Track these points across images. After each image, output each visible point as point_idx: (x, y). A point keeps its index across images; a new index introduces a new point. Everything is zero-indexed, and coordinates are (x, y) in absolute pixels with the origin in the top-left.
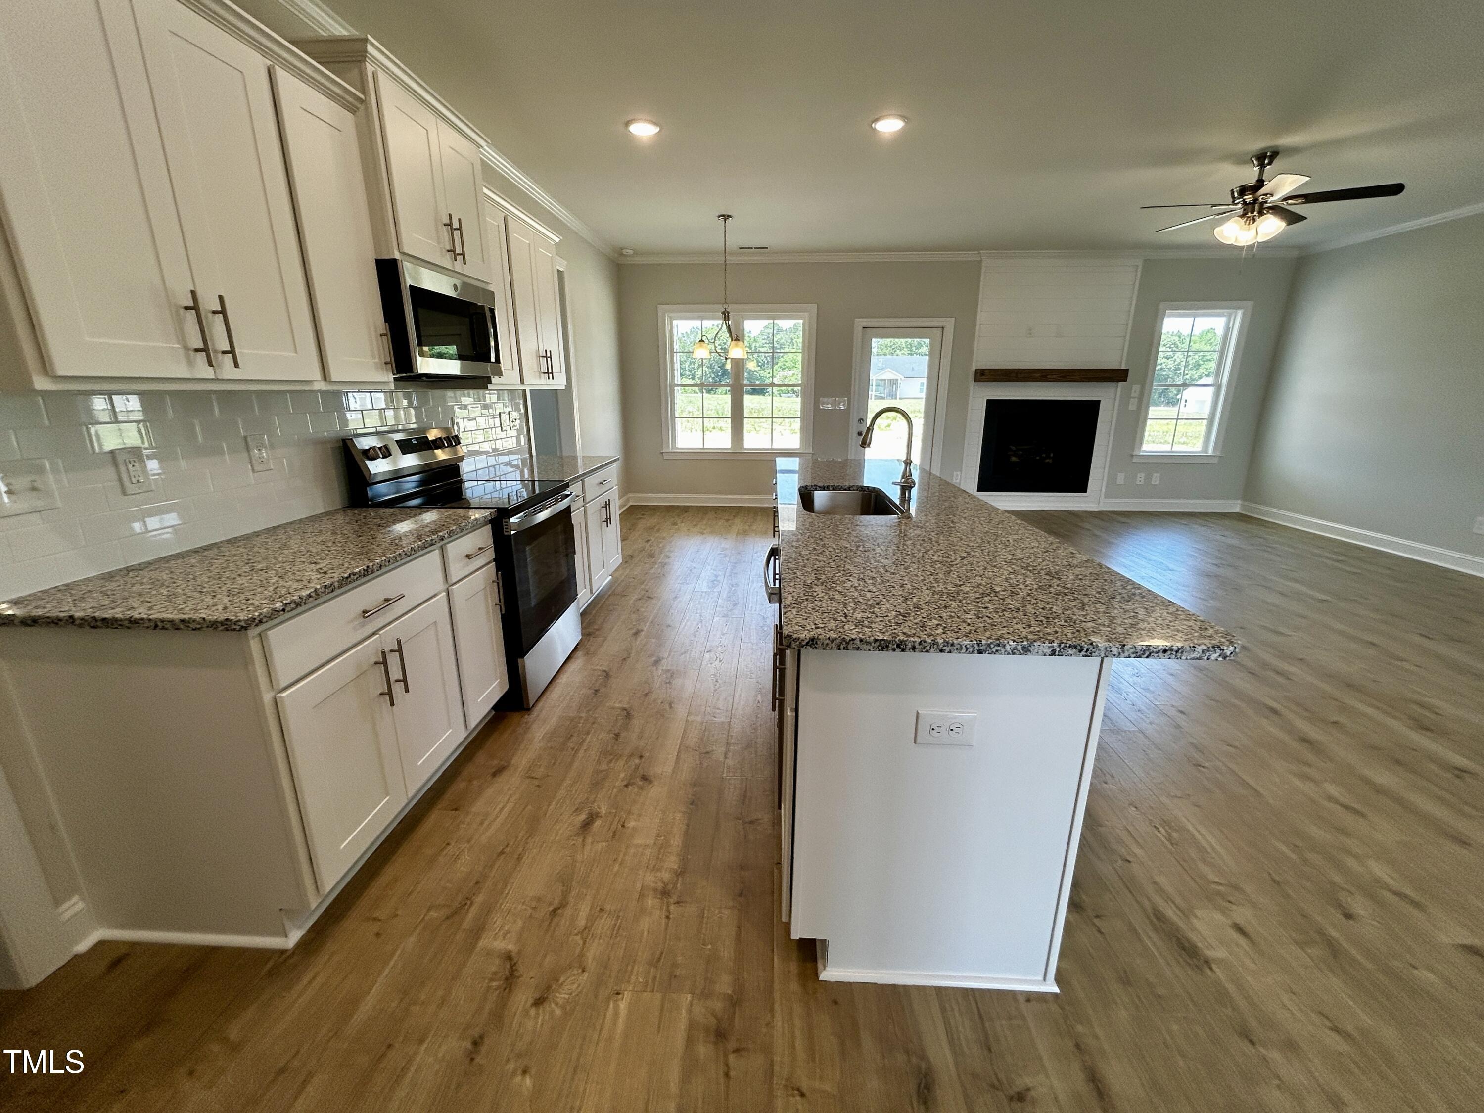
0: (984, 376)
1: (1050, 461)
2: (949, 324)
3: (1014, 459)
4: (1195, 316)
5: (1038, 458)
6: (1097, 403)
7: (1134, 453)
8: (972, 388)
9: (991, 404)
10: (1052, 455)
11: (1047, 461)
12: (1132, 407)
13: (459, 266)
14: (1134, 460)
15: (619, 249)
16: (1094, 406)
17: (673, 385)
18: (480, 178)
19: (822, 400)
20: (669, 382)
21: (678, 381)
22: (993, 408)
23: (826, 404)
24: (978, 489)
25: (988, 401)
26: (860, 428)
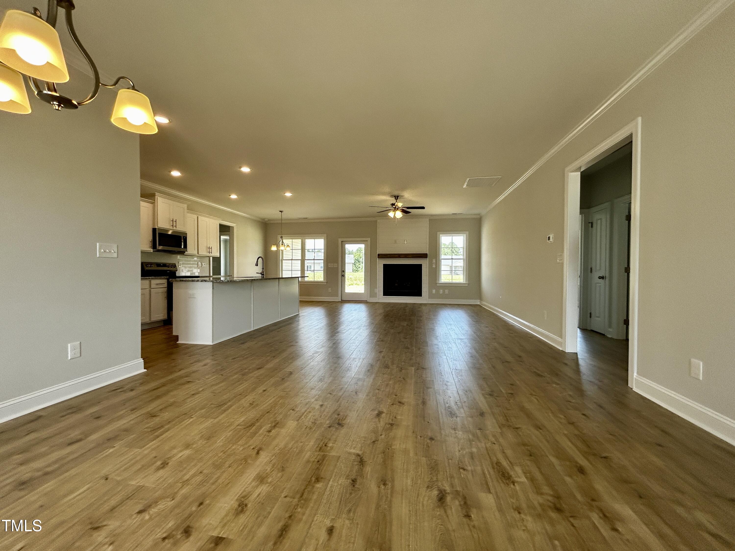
0: (381, 256)
2: (369, 239)
3: (396, 285)
4: (452, 236)
5: (404, 284)
7: (437, 282)
8: (378, 260)
11: (407, 285)
12: (434, 266)
13: (175, 228)
14: (438, 285)
15: (264, 219)
16: (420, 266)
17: (282, 260)
18: (186, 210)
19: (329, 264)
20: (281, 259)
21: (284, 259)
22: (386, 267)
23: (330, 265)
24: (383, 295)
25: (384, 264)
26: (343, 273)
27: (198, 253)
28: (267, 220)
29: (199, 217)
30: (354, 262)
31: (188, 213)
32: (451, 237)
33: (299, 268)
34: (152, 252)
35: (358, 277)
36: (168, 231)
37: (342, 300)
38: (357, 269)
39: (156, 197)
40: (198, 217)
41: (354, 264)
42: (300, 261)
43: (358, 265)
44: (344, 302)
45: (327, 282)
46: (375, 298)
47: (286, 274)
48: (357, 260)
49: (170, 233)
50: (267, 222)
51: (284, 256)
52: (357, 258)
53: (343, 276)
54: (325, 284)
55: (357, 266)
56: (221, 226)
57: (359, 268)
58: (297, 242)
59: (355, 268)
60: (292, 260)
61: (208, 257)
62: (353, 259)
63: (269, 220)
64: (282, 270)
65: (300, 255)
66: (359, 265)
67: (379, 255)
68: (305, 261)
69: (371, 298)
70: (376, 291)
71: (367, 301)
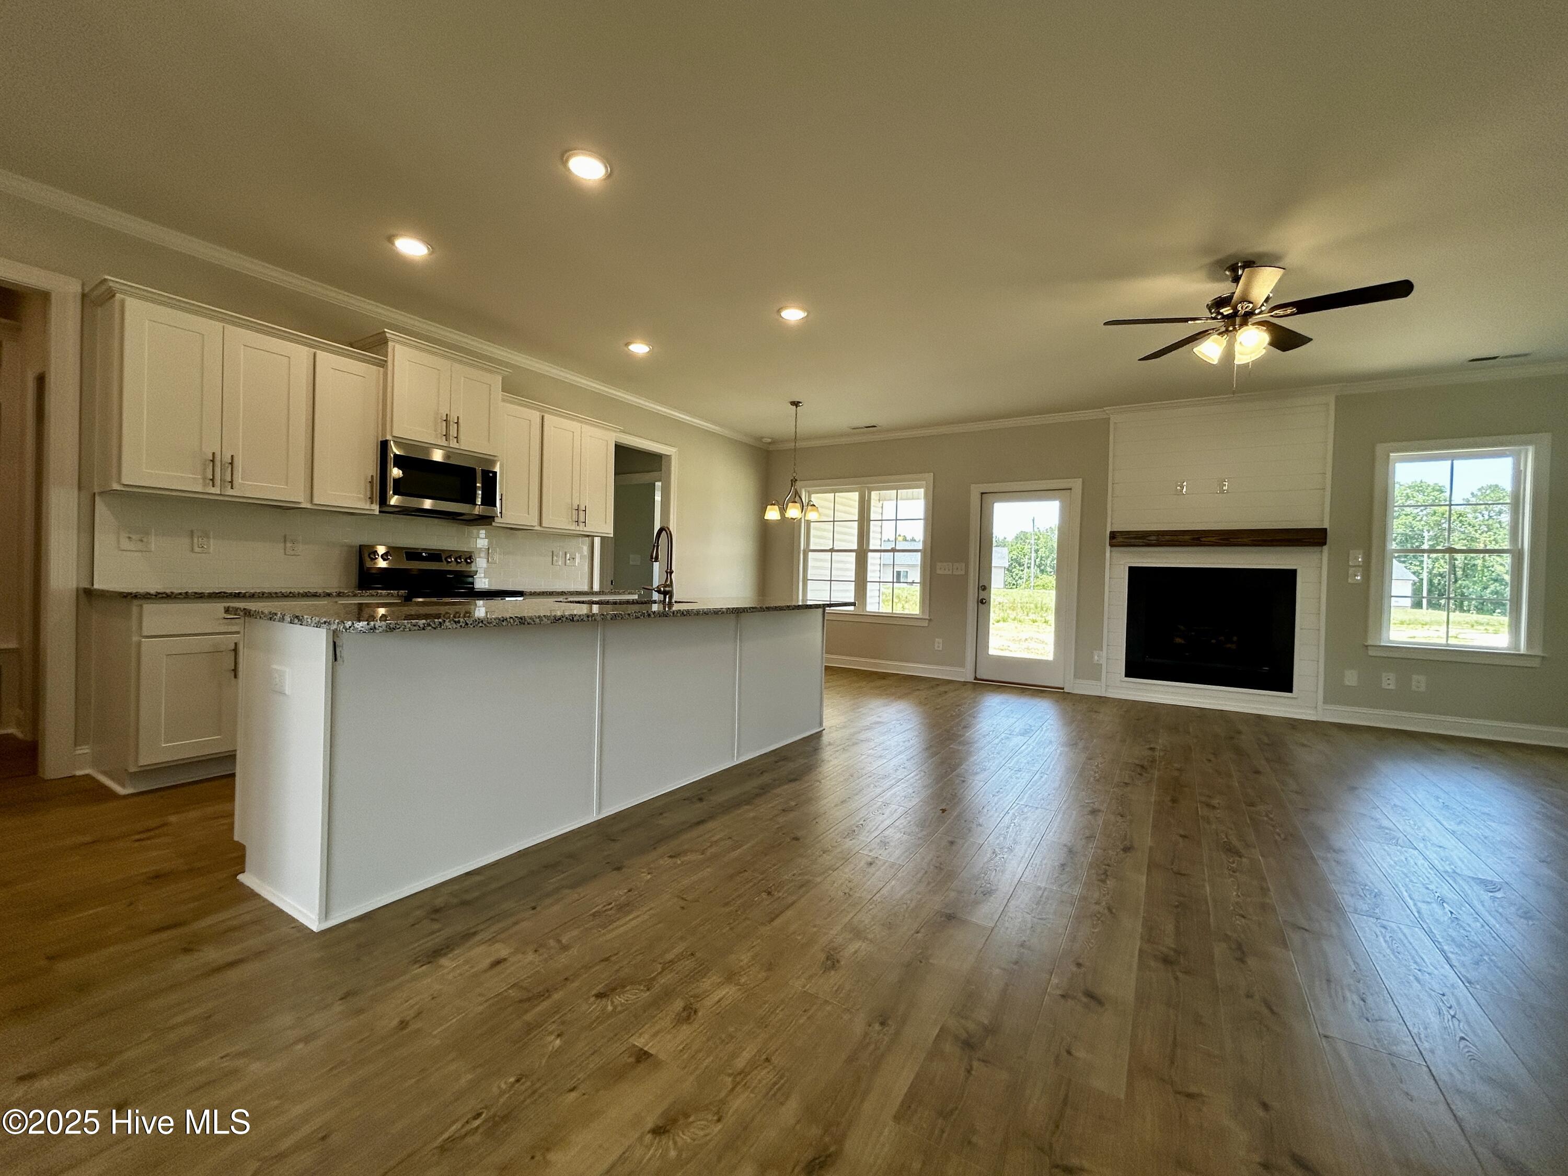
0: (1120, 539)
1: (1233, 646)
2: (1077, 484)
3: (1178, 640)
4: (1453, 458)
5: (1213, 641)
6: (1292, 574)
7: (1370, 642)
8: (1108, 554)
9: (1134, 571)
10: (1235, 639)
11: (1229, 646)
12: (1357, 580)
13: (453, 444)
14: (1371, 653)
15: (760, 439)
16: (1290, 576)
17: (807, 551)
18: (498, 393)
19: (939, 565)
20: (802, 548)
21: (812, 547)
22: (1135, 574)
23: (943, 569)
24: (1126, 676)
25: (1132, 568)
26: (983, 595)
27: (541, 524)
28: (770, 440)
29: (547, 416)
30: (1007, 566)
31: (503, 400)
32: (1449, 462)
33: (852, 575)
34: (377, 513)
35: (1018, 600)
36: (427, 448)
37: (976, 678)
38: (1014, 582)
39: (390, 343)
40: (543, 417)
41: (1008, 570)
42: (854, 554)
43: (1017, 572)
44: (982, 684)
45: (930, 620)
46: (1094, 682)
47: (816, 594)
48: (1016, 560)
49: (438, 456)
50: (771, 448)
51: (812, 540)
52: (1015, 557)
53: (983, 602)
54: (926, 624)
55: (1014, 574)
56: (622, 452)
57: (1020, 578)
58: (849, 501)
59: (1010, 580)
60: (832, 550)
61: (588, 536)
62: (1007, 558)
63: (774, 442)
64: (805, 580)
65: (855, 539)
66: (1021, 573)
67: (1113, 535)
68: (870, 554)
69: (1078, 681)
70: (1100, 657)
71: (1063, 689)
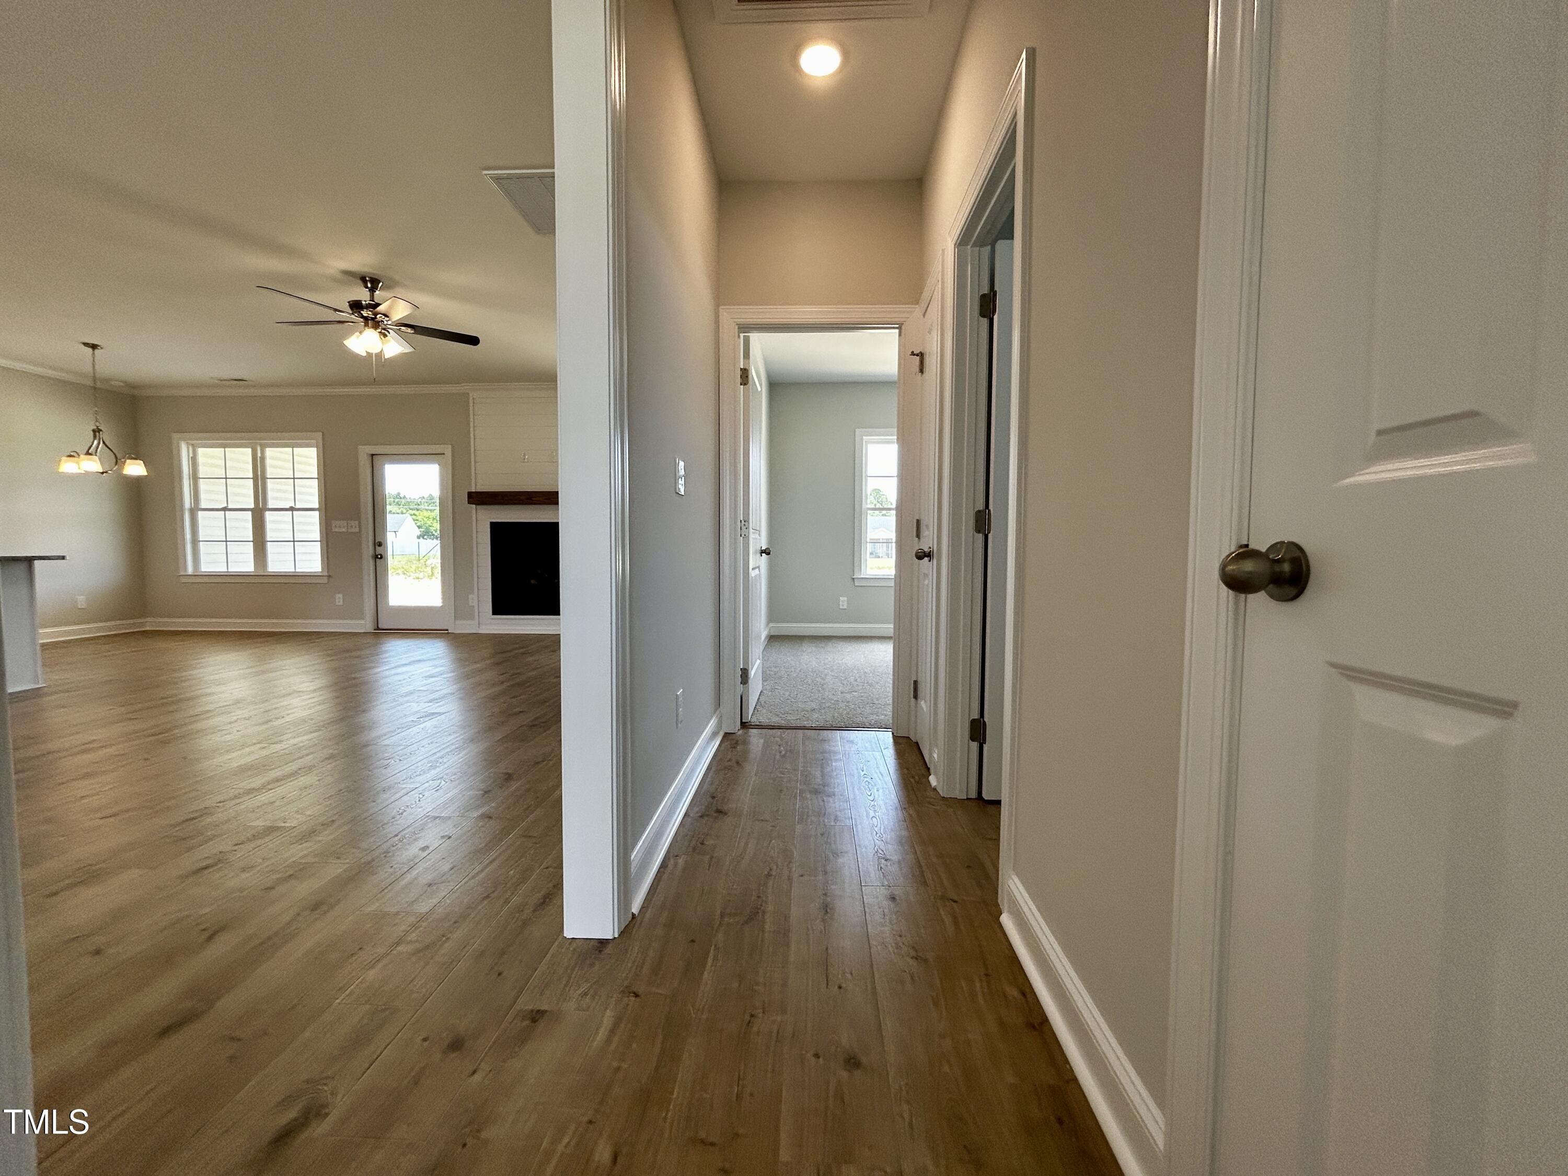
0: (480, 499)
2: (448, 450)
8: (475, 512)
9: (494, 526)
17: (195, 508)
19: (334, 523)
20: (189, 506)
21: (203, 505)
22: (496, 528)
23: (338, 527)
24: (493, 614)
25: (492, 524)
26: (379, 550)
33: (249, 535)
37: (377, 629)
42: (250, 513)
44: (381, 632)
45: (329, 576)
46: (469, 622)
50: (136, 392)
51: (199, 496)
53: (379, 558)
54: (325, 580)
58: (240, 457)
60: (225, 509)
64: (195, 542)
65: (251, 497)
67: (470, 495)
68: (267, 513)
69: (459, 622)
70: (473, 600)
71: (447, 630)
